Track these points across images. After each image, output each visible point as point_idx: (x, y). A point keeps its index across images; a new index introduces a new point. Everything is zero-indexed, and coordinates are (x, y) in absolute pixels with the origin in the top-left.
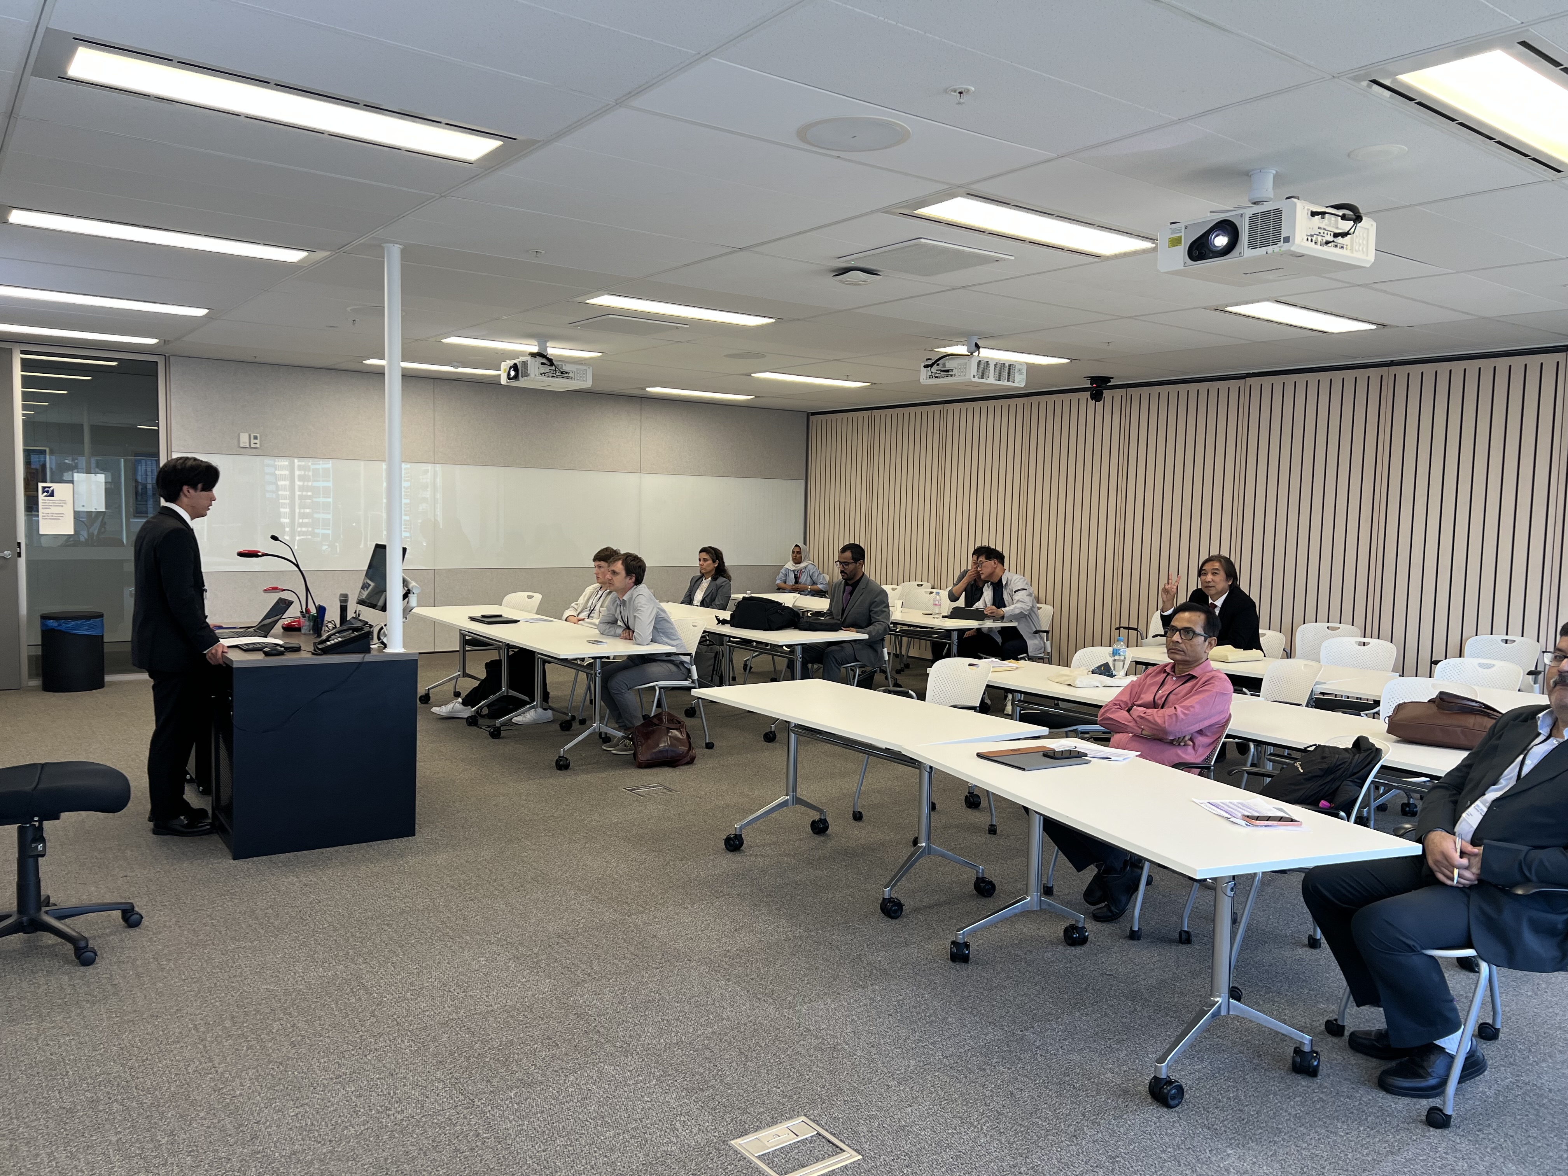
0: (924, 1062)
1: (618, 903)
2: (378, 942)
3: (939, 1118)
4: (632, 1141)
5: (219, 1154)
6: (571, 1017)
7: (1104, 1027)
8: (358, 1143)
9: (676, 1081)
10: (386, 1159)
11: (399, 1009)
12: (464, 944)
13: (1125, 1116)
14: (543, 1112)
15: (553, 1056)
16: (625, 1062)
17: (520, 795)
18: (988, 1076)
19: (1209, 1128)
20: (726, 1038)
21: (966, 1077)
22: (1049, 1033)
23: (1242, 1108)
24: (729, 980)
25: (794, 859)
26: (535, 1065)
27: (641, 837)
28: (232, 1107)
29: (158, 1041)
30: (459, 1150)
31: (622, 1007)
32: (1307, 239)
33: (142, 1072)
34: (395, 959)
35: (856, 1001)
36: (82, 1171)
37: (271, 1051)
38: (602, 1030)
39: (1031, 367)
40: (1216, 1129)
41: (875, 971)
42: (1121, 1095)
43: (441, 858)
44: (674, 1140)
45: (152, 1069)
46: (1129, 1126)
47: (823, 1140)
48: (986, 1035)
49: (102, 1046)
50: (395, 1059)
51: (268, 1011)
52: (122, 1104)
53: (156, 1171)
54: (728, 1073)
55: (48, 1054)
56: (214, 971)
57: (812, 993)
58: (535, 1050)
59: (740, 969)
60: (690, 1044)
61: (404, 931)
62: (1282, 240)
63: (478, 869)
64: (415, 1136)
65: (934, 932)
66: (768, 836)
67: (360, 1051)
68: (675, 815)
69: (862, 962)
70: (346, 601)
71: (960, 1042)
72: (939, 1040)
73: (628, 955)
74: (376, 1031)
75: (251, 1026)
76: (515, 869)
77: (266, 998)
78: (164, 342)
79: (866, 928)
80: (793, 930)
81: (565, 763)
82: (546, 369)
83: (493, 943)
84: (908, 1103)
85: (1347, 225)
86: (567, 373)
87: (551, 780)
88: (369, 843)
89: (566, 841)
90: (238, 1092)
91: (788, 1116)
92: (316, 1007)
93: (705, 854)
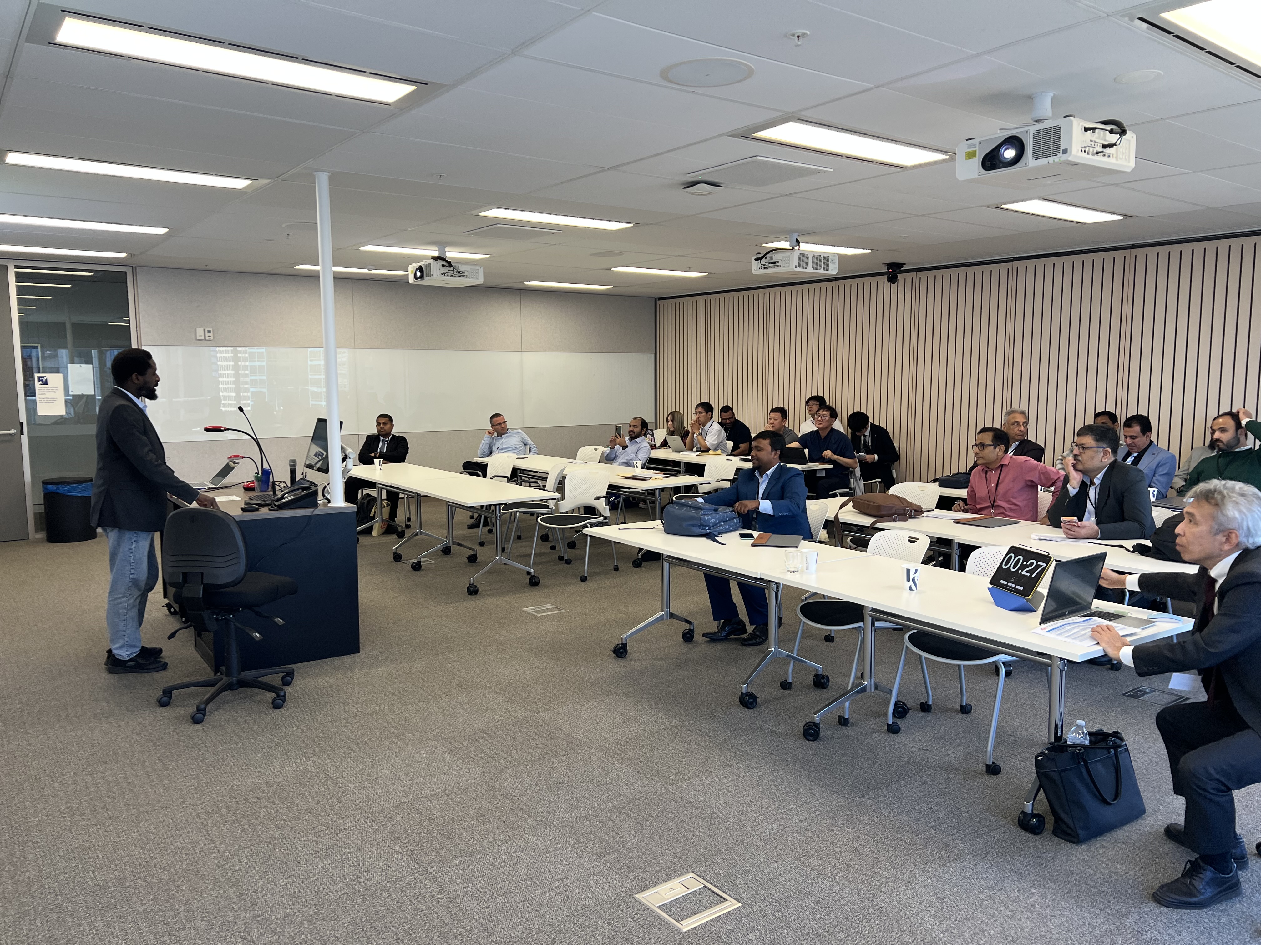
0: (784, 826)
1: (527, 703)
2: (338, 741)
3: (800, 871)
4: (557, 897)
6: (499, 797)
7: (926, 793)
8: (337, 905)
9: (587, 847)
10: (361, 918)
11: (360, 795)
12: (408, 741)
13: (948, 865)
14: (483, 876)
15: (487, 830)
16: (545, 833)
17: (441, 616)
18: (836, 835)
19: (1015, 872)
20: (624, 811)
21: (818, 837)
22: (881, 799)
23: (1040, 855)
24: (622, 763)
25: (667, 662)
26: (474, 838)
27: (541, 648)
28: (234, 880)
29: (169, 827)
30: (419, 909)
31: (538, 788)
32: (1082, 151)
33: (159, 853)
34: (353, 754)
35: (725, 777)
37: (260, 833)
38: (524, 807)
39: (841, 257)
40: (1021, 873)
41: (738, 753)
42: (943, 847)
43: (381, 671)
44: (590, 895)
45: (166, 851)
46: (952, 872)
47: (709, 891)
48: (831, 802)
49: (124, 833)
50: (361, 836)
51: (255, 800)
52: (145, 880)
54: (628, 839)
55: (81, 841)
56: (208, 769)
57: (689, 772)
58: (472, 825)
59: (630, 754)
60: (596, 816)
61: (358, 731)
62: (1061, 151)
63: (413, 679)
64: (383, 899)
65: (782, 719)
67: (332, 831)
68: (566, 629)
69: (727, 745)
70: (294, 465)
71: (812, 808)
72: (795, 807)
73: (540, 746)
74: (344, 814)
75: (243, 813)
76: (443, 677)
77: (251, 790)
78: (132, 256)
79: (728, 717)
80: (670, 720)
81: (475, 589)
82: (446, 270)
83: (430, 739)
84: (774, 859)
85: (1114, 138)
86: (463, 272)
87: (465, 604)
88: (324, 660)
89: (481, 653)
90: (238, 867)
91: (679, 873)
92: (293, 795)
93: (594, 661)
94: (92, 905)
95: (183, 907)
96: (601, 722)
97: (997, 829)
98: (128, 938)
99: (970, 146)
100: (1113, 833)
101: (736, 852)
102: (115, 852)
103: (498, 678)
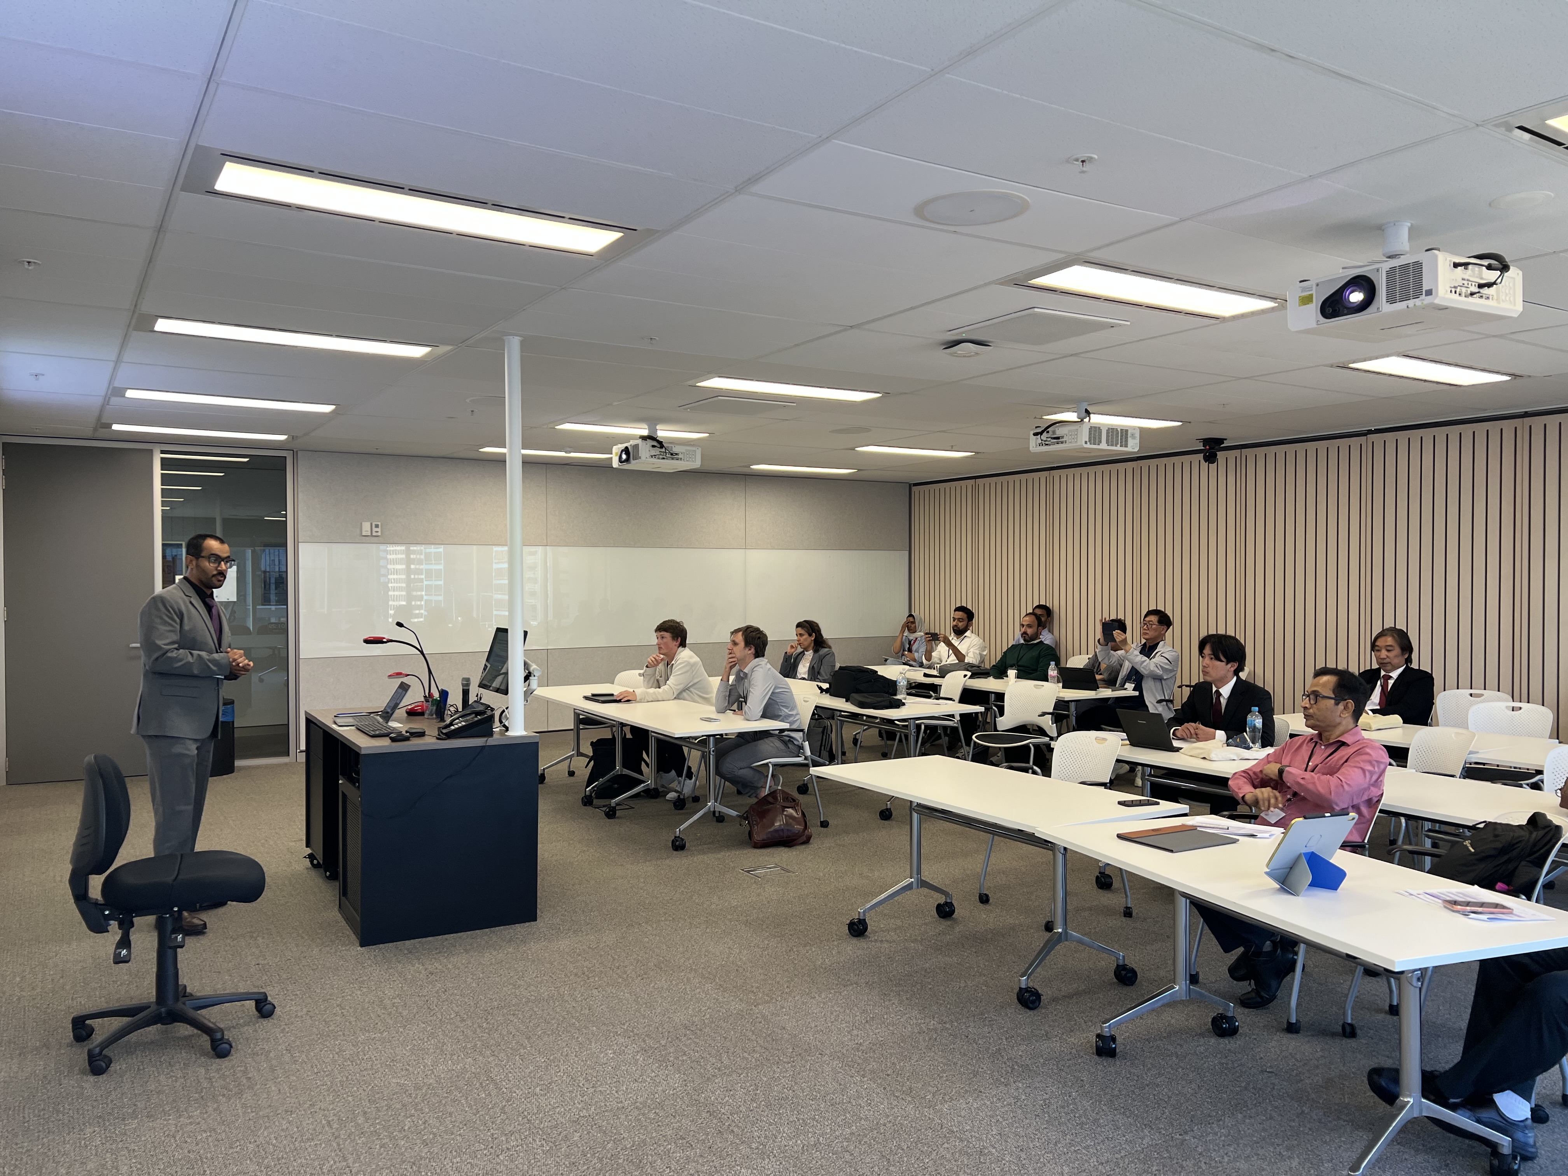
1: (743, 991)
2: (505, 1033)
6: (704, 1115)
7: (1271, 1132)
11: (529, 1105)
12: (591, 1036)
15: (688, 1158)
17: (638, 877)
20: (866, 1139)
22: (1211, 1137)
24: (863, 1076)
25: (922, 945)
27: (762, 921)
29: (293, 1138)
31: (755, 1105)
32: (1451, 291)
33: (278, 1171)
34: (522, 1051)
35: (999, 1099)
38: (736, 1130)
39: (1143, 431)
41: (1016, 1067)
43: (562, 944)
45: (288, 1168)
48: (1142, 1139)
49: (238, 1144)
50: (528, 1159)
51: (398, 1106)
55: (186, 1152)
56: (345, 1064)
57: (952, 1091)
58: (669, 1151)
59: (874, 1064)
60: (828, 1146)
61: (530, 1022)
62: (1424, 293)
63: (601, 956)
65: (1075, 1024)
66: (893, 920)
67: (493, 1151)
68: (794, 898)
69: (1002, 1057)
70: (468, 685)
71: (1115, 1147)
72: (1092, 1144)
73: (758, 1049)
74: (508, 1129)
75: (383, 1122)
76: (638, 955)
77: (397, 1093)
78: (293, 438)
79: (1003, 1020)
80: (927, 1021)
81: (681, 843)
82: (656, 451)
83: (620, 1034)
85: (1493, 275)
86: (676, 454)
87: (667, 861)
88: (491, 929)
89: (686, 925)
92: (446, 1102)
93: (829, 939)
96: (837, 1021)
99: (1304, 289)
102: (226, 1167)
103: (707, 958)
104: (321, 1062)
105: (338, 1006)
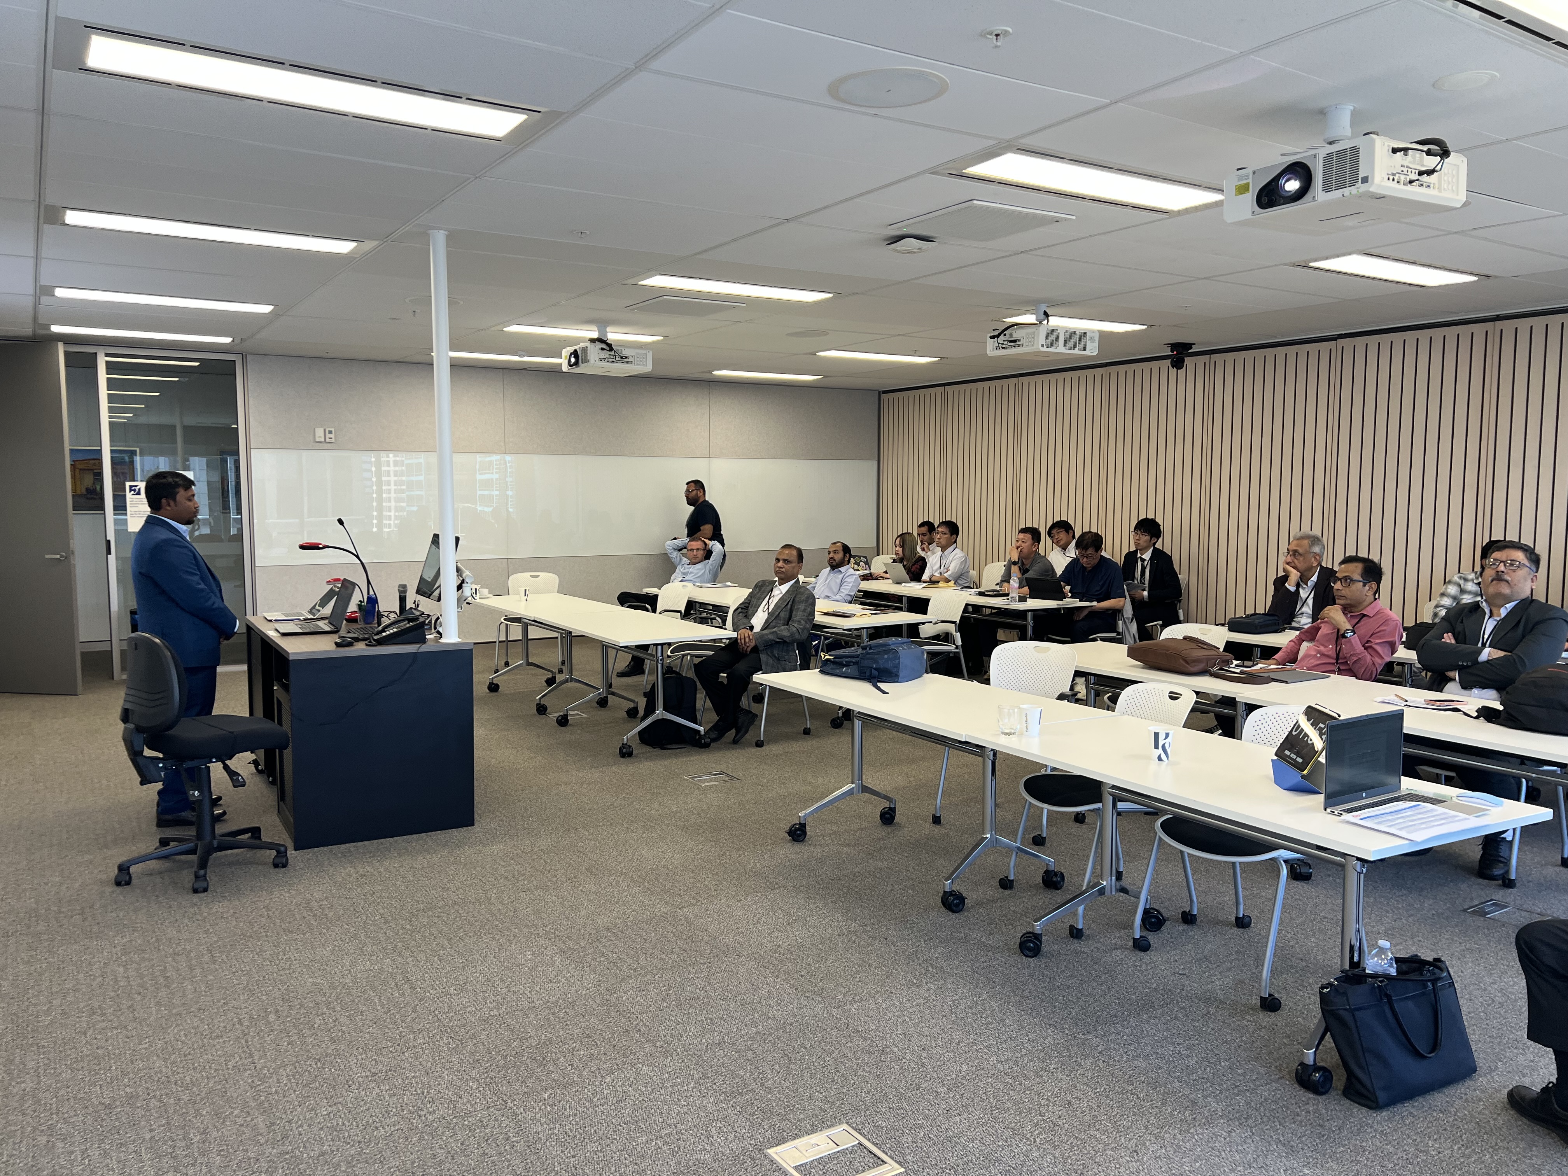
0: (977, 1068)
1: (670, 895)
2: (427, 934)
4: (665, 1148)
5: (249, 1154)
6: (613, 1014)
7: (1174, 1031)
8: (386, 1144)
9: (715, 1084)
10: (413, 1163)
11: (441, 1004)
12: (512, 938)
13: (1192, 1130)
14: (576, 1115)
15: (592, 1055)
16: (664, 1063)
17: (582, 783)
18: (1045, 1083)
19: (1285, 1145)
20: (770, 1038)
21: (1021, 1085)
22: (1113, 1037)
23: (1322, 1123)
24: (777, 976)
26: (572, 1065)
27: (699, 826)
28: (266, 1105)
29: (202, 1035)
32: (1389, 179)
33: (183, 1067)
34: (442, 952)
35: (909, 1000)
36: (113, 1170)
37: (310, 1046)
38: (643, 1029)
39: (1103, 335)
40: (1292, 1146)
41: (931, 969)
42: (1188, 1107)
43: (496, 849)
44: (708, 1148)
45: (193, 1065)
46: (1197, 1141)
47: (865, 1150)
48: (1045, 1038)
50: (432, 1056)
51: (312, 1005)
52: (160, 1101)
53: (184, 1171)
54: (769, 1076)
56: (264, 963)
57: (863, 991)
58: (573, 1049)
59: (789, 965)
60: (732, 1044)
61: (453, 924)
62: (1360, 180)
63: (533, 860)
64: (445, 1138)
65: (996, 928)
66: (829, 825)
67: (399, 1048)
68: (735, 804)
69: (918, 958)
70: (405, 592)
71: (1017, 1046)
72: (995, 1043)
74: (416, 1027)
75: (294, 1021)
76: (571, 859)
77: (311, 992)
78: (239, 340)
79: (925, 922)
80: (848, 924)
81: (628, 750)
82: (605, 354)
84: (958, 1111)
85: (1433, 162)
86: (626, 357)
87: (616, 768)
88: (429, 833)
89: (623, 830)
90: (274, 1089)
91: (829, 1123)
92: (359, 1001)
93: (763, 844)
94: (91, 1128)
95: (198, 1137)
96: (760, 923)
97: (1266, 1084)
98: (125, 1172)
99: (1241, 178)
100: (1427, 1096)
101: (908, 1099)
102: (132, 1062)
103: (639, 862)
104: (241, 962)
105: (264, 908)
